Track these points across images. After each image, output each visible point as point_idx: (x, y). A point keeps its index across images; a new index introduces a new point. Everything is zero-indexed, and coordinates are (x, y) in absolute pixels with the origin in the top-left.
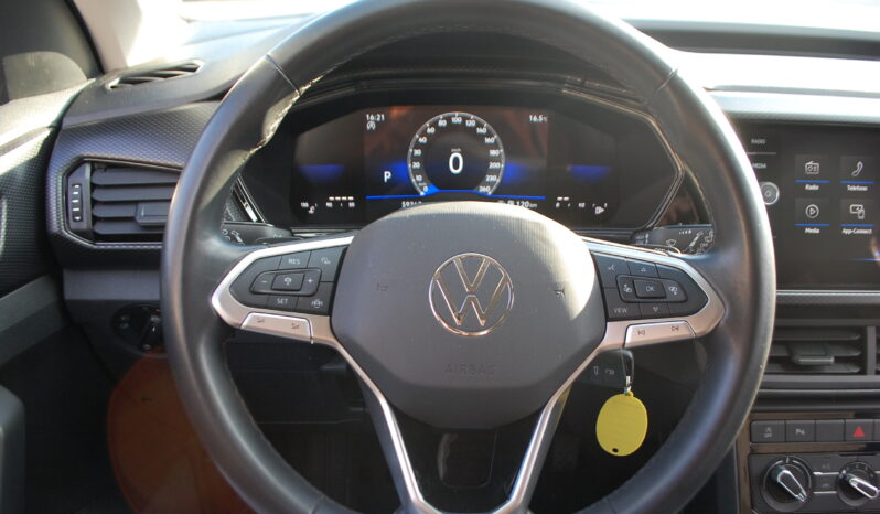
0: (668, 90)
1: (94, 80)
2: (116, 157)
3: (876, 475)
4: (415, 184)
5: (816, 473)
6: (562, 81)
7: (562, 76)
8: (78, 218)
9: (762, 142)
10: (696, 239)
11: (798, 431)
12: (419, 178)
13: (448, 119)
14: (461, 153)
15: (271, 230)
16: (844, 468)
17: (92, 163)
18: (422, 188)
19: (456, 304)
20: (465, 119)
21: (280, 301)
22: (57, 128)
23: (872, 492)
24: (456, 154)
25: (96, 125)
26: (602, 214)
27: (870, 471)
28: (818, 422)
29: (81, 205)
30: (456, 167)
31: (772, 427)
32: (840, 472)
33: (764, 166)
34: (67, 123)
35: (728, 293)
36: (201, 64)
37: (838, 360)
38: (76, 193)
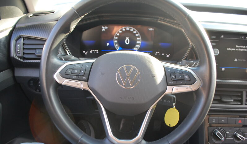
0: (187, 19)
1: (25, 15)
2: (30, 36)
3: (244, 134)
4: (116, 47)
5: (227, 133)
6: (158, 18)
7: (158, 17)
8: (19, 53)
9: (215, 37)
10: (194, 64)
11: (222, 120)
12: (117, 45)
13: (125, 29)
14: (129, 38)
15: (73, 57)
16: (235, 132)
17: (24, 38)
18: (117, 48)
19: (124, 79)
20: (130, 29)
21: (74, 77)
22: (14, 28)
23: (243, 139)
24: (127, 39)
25: (25, 27)
26: (168, 57)
27: (243, 133)
28: (228, 118)
29: (20, 49)
30: (127, 42)
31: (215, 119)
32: (234, 132)
33: (215, 44)
34: (17, 26)
35: (202, 79)
36: (56, 11)
37: (235, 100)
38: (19, 46)
